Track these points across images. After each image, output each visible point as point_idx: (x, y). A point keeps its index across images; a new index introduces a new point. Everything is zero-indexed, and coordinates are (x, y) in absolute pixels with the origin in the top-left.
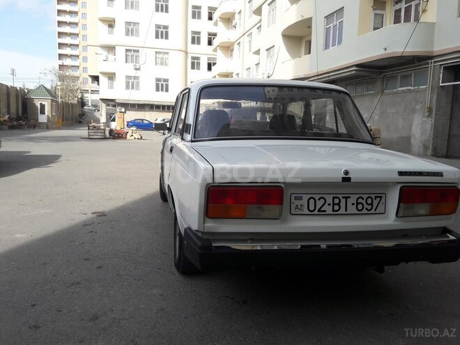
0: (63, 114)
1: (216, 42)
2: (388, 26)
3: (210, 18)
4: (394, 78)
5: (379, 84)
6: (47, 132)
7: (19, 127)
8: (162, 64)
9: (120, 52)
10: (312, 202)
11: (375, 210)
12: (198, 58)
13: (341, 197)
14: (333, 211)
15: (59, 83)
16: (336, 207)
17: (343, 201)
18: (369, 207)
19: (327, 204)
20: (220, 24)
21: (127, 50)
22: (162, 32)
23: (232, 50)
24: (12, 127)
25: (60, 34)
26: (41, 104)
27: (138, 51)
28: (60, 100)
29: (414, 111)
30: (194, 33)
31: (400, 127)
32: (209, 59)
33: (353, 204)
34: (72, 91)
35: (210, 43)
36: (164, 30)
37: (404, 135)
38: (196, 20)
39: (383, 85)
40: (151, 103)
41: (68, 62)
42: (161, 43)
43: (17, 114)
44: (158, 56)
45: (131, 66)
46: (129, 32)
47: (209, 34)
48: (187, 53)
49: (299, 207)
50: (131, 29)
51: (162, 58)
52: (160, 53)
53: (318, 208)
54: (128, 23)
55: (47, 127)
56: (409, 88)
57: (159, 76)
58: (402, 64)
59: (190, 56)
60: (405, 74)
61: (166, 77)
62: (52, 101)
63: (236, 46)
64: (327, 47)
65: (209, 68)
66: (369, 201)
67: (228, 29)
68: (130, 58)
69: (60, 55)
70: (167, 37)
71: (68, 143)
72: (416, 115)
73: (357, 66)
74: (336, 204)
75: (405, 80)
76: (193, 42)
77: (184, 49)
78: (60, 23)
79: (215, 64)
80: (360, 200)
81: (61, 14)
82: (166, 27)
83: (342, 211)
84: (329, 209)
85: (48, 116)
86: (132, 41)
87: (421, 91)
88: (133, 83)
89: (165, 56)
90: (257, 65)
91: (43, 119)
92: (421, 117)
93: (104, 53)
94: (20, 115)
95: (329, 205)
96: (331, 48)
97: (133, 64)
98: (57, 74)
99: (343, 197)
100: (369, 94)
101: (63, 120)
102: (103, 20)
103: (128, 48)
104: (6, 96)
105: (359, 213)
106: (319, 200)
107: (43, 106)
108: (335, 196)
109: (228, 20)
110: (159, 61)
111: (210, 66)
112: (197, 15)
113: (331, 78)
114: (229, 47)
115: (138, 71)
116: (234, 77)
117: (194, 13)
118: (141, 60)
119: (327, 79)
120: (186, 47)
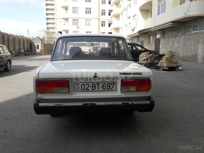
0: (48, 49)
1: (112, 14)
2: (187, 3)
3: (110, 3)
4: (190, 27)
5: (183, 30)
6: (39, 57)
7: (29, 55)
8: (88, 25)
9: (71, 21)
10: (83, 86)
11: (112, 89)
12: (104, 22)
13: (96, 84)
14: (92, 89)
15: (46, 35)
16: (94, 88)
17: (97, 86)
18: (109, 88)
19: (90, 86)
20: (114, 6)
21: (73, 20)
22: (88, 11)
23: (119, 17)
24: (26, 55)
25: (47, 14)
26: (37, 44)
27: (78, 20)
28: (46, 43)
29: (199, 42)
30: (103, 10)
31: (193, 50)
32: (109, 22)
33: (101, 87)
34: (52, 38)
35: (110, 14)
36: (89, 10)
37: (194, 54)
38: (104, 5)
39: (185, 30)
41: (50, 26)
42: (88, 16)
43: (28, 49)
44: (87, 21)
45: (75, 27)
46: (74, 12)
47: (109, 11)
48: (99, 20)
49: (78, 88)
50: (75, 10)
52: (88, 20)
53: (86, 88)
54: (74, 8)
55: (40, 54)
56: (197, 31)
57: (87, 31)
58: (193, 21)
59: (101, 21)
60: (195, 25)
61: (90, 31)
62: (42, 43)
63: (121, 15)
64: (159, 14)
65: (109, 26)
67: (117, 8)
68: (75, 23)
69: (47, 23)
70: (90, 13)
71: (45, 61)
72: (200, 44)
73: (172, 22)
74: (94, 87)
75: (195, 28)
76: (102, 15)
77: (98, 18)
78: (47, 9)
79: (112, 24)
80: (104, 85)
81: (47, 5)
83: (97, 89)
84: (90, 89)
85: (40, 50)
86: (75, 16)
87: (202, 33)
89: (90, 22)
90: (130, 23)
91: (38, 51)
92: (202, 45)
93: (64, 21)
94: (29, 49)
95: (91, 87)
96: (161, 14)
97: (76, 26)
98: (45, 32)
99: (97, 84)
100: (178, 35)
101: (48, 51)
102: (63, 7)
103: (73, 19)
104: (23, 42)
105: (104, 90)
106: (86, 85)
107: (38, 46)
108: (93, 83)
109: (117, 4)
110: (87, 24)
111: (109, 25)
112: (104, 2)
113: (160, 28)
114: (118, 16)
115: (78, 29)
116: (120, 29)
117: (102, 2)
118: (79, 24)
119: (159, 29)
120: (99, 17)
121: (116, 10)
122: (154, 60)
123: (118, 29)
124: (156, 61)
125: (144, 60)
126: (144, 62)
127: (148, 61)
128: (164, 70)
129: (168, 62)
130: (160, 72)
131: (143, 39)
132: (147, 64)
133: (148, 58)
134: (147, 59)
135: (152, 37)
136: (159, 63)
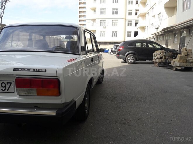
1: (138, 14)
3: (137, 3)
8: (115, 25)
9: (98, 21)
11: (8, 90)
12: (131, 21)
20: (141, 5)
21: (101, 20)
22: (115, 11)
23: (146, 16)
25: (80, 16)
27: (105, 20)
30: (129, 10)
32: (136, 21)
35: (136, 14)
38: (130, 5)
40: (110, 42)
42: (115, 16)
44: (113, 22)
45: (102, 27)
46: (102, 13)
47: (136, 10)
48: (126, 19)
50: (102, 11)
51: (115, 23)
52: (114, 20)
54: (101, 9)
57: (113, 30)
59: (127, 20)
61: (116, 31)
63: (147, 15)
64: (183, 10)
66: (3, 85)
67: (144, 7)
68: (102, 24)
70: (117, 14)
76: (129, 14)
77: (124, 18)
78: (80, 12)
79: (138, 23)
81: (80, 8)
82: (117, 9)
86: (103, 17)
88: (103, 34)
89: (116, 21)
93: (92, 22)
96: (186, 11)
102: (92, 9)
109: (144, 3)
110: (113, 24)
111: (136, 24)
112: (131, 2)
113: (185, 26)
114: (144, 15)
115: (105, 29)
116: (146, 28)
117: (129, 2)
118: (106, 24)
119: (183, 26)
120: (126, 17)
121: (142, 10)
122: (168, 59)
123: (144, 28)
124: (169, 60)
125: (157, 58)
126: (158, 61)
127: (162, 59)
128: (177, 70)
129: (181, 61)
130: (173, 72)
131: (168, 37)
132: (160, 62)
133: (162, 56)
134: (161, 58)
135: (177, 35)
136: (172, 62)
